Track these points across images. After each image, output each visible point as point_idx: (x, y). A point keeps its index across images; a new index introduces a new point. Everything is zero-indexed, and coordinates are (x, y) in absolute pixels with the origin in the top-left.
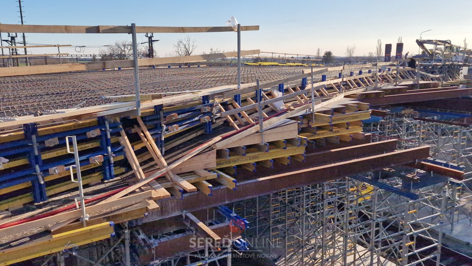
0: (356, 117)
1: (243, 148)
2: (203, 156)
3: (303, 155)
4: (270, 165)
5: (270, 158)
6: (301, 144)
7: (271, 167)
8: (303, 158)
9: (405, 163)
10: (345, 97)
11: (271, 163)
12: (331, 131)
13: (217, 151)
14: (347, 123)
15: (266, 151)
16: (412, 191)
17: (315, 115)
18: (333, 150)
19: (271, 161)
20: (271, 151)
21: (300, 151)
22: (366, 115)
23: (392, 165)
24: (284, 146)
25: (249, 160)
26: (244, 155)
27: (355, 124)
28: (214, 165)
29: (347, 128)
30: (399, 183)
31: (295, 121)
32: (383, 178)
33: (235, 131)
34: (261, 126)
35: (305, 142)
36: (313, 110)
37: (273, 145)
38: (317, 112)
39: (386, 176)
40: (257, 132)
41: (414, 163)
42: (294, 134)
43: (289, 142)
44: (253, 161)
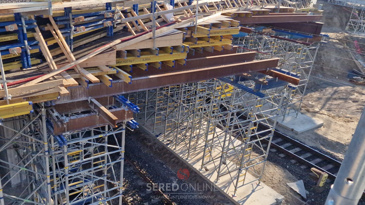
0: (228, 32)
1: (138, 51)
2: (105, 55)
3: (185, 60)
4: (159, 66)
5: (159, 61)
6: (184, 51)
7: (159, 68)
8: (184, 62)
9: (258, 71)
10: (222, 14)
11: (160, 65)
12: (208, 42)
13: (117, 51)
14: (221, 36)
15: (157, 55)
16: (261, 91)
17: (197, 28)
18: (208, 58)
19: (159, 63)
20: (159, 55)
21: (183, 56)
22: (236, 31)
23: (250, 71)
24: (171, 52)
25: (143, 60)
26: (138, 56)
27: (227, 37)
28: (114, 63)
29: (221, 41)
30: (252, 85)
31: (181, 31)
32: (242, 80)
33: (133, 36)
34: (154, 33)
35: (187, 50)
36: (196, 24)
37: (162, 50)
38: (199, 25)
39: (244, 79)
40: (150, 38)
41: (266, 71)
42: (179, 43)
43: (175, 48)
44: (145, 62)
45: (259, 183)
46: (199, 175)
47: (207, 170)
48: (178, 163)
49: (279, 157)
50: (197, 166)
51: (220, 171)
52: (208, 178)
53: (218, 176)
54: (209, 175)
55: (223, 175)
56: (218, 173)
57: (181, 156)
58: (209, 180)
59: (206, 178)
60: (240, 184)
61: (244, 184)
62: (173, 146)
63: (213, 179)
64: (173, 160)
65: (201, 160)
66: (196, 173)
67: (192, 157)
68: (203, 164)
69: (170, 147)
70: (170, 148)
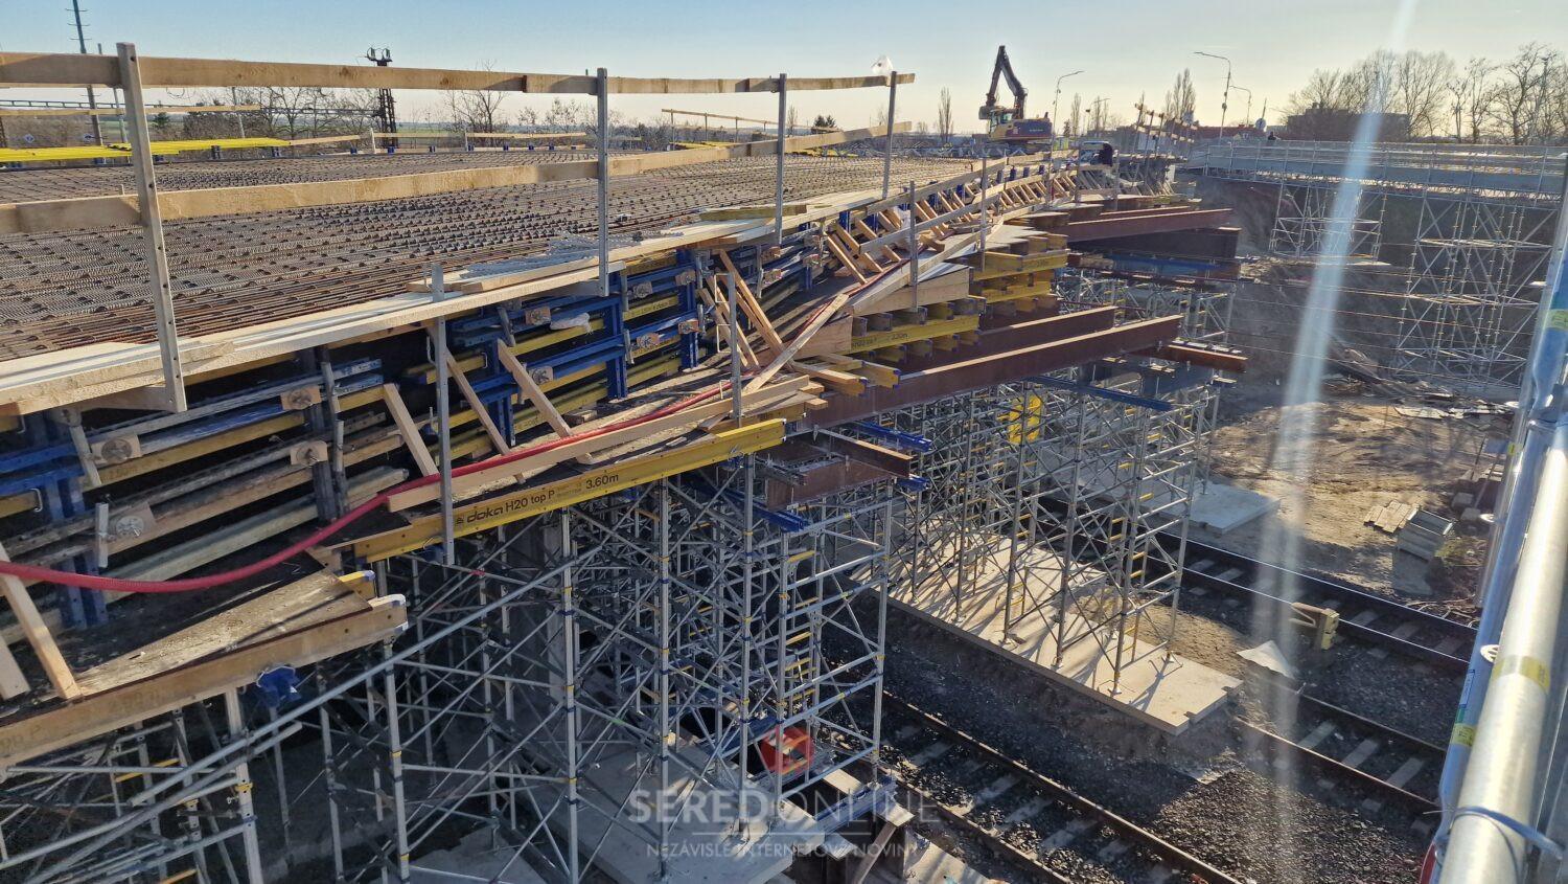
0: (1044, 263)
1: (885, 316)
2: (833, 328)
3: (976, 332)
4: (925, 350)
5: (925, 337)
6: (976, 310)
7: (927, 355)
8: (976, 338)
9: (1137, 349)
10: (1006, 223)
11: (928, 346)
12: (1004, 289)
13: (855, 320)
14: (1031, 275)
15: (922, 323)
16: (1157, 396)
17: (987, 256)
18: (1015, 326)
19: (927, 342)
20: (928, 323)
21: (971, 324)
22: (1059, 258)
23: (1123, 351)
24: (950, 314)
25: (896, 338)
26: (887, 329)
27: (1041, 276)
28: (847, 347)
29: (1031, 285)
31: (963, 266)
32: (1099, 378)
34: (914, 272)
35: (981, 307)
36: (983, 247)
37: (932, 311)
38: (990, 250)
39: (1105, 372)
40: (907, 286)
41: (1155, 349)
42: (963, 293)
43: (956, 307)
44: (898, 343)
45: (1168, 656)
46: (1003, 657)
47: (1020, 642)
48: (931, 634)
49: (1193, 595)
50: (993, 634)
51: (1065, 631)
52: (1033, 659)
53: (1060, 651)
54: (1031, 651)
55: (1071, 644)
56: (1059, 642)
57: (935, 614)
58: (1035, 664)
59: (1027, 660)
60: (1126, 658)
61: (1136, 657)
62: (905, 591)
63: (1046, 658)
64: (915, 628)
65: (1003, 613)
66: (990, 653)
67: (969, 615)
68: (1008, 626)
69: (896, 595)
70: (898, 599)
